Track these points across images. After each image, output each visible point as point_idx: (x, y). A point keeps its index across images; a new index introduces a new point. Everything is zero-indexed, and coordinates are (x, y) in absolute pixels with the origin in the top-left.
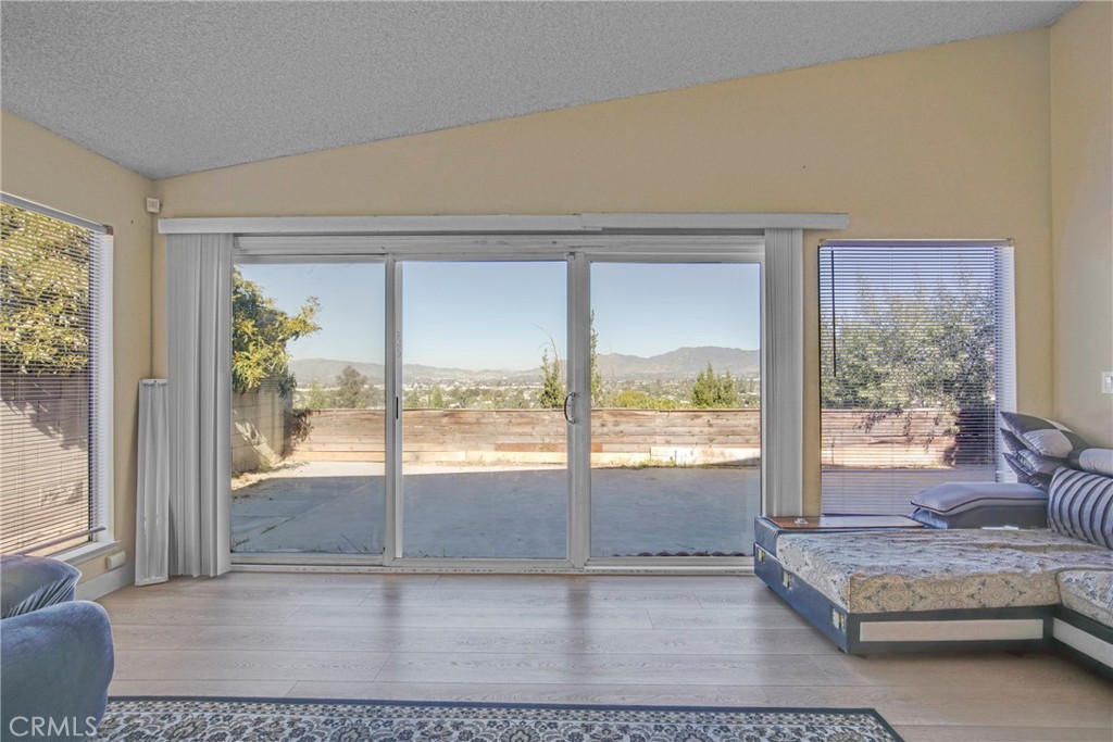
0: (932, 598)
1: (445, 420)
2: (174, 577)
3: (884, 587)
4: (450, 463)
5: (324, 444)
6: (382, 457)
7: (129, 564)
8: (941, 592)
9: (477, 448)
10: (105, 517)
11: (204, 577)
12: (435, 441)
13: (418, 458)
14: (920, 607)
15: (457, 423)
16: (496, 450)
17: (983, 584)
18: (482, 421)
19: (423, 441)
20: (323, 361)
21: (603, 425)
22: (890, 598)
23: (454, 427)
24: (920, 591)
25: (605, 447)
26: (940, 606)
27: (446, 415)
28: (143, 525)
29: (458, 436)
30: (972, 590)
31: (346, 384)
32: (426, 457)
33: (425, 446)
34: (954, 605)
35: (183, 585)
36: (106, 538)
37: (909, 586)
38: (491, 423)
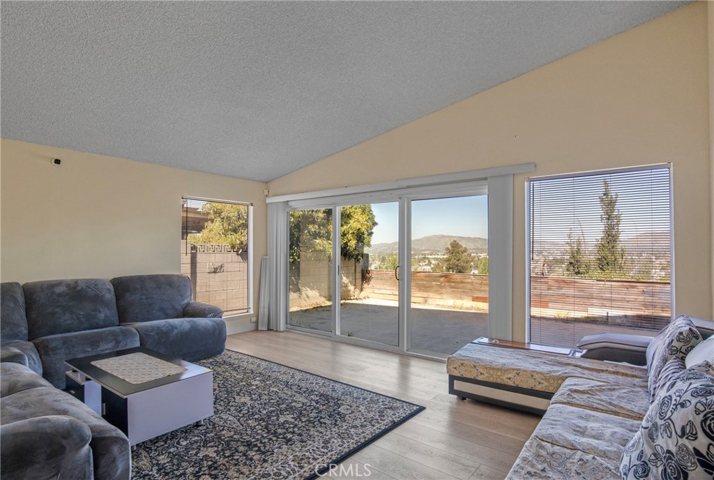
0: (487, 375)
1: (442, 279)
2: (269, 330)
3: (462, 364)
4: (443, 306)
5: (380, 289)
6: (397, 298)
7: (257, 322)
8: (492, 373)
9: (461, 298)
10: (251, 306)
11: (277, 331)
12: (436, 292)
13: (426, 301)
14: (480, 378)
15: (449, 282)
16: (473, 300)
17: (518, 374)
18: (464, 280)
19: (429, 291)
20: (443, 236)
21: (548, 289)
22: (466, 371)
23: (447, 284)
24: (481, 370)
25: (550, 305)
26: (491, 380)
27: (442, 276)
28: (261, 310)
29: (449, 290)
30: (510, 376)
31: (452, 253)
32: (430, 301)
33: (431, 295)
34: (499, 381)
35: (271, 333)
36: (251, 311)
37: (475, 367)
38: (470, 283)
